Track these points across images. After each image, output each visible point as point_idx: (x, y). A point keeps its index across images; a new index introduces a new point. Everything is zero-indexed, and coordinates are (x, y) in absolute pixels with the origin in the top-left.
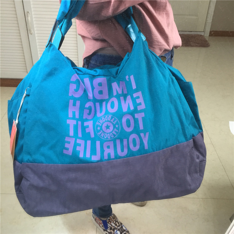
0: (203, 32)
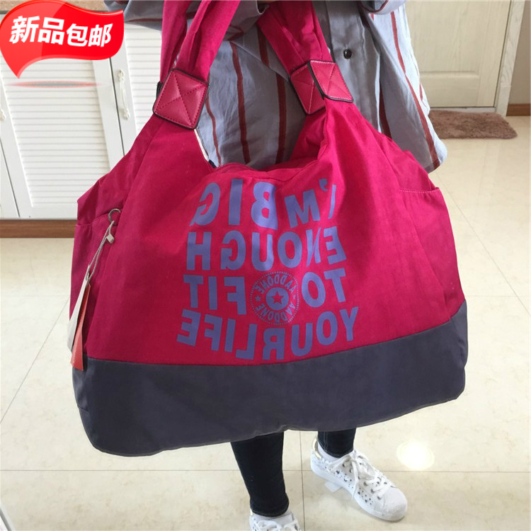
0: (493, 107)
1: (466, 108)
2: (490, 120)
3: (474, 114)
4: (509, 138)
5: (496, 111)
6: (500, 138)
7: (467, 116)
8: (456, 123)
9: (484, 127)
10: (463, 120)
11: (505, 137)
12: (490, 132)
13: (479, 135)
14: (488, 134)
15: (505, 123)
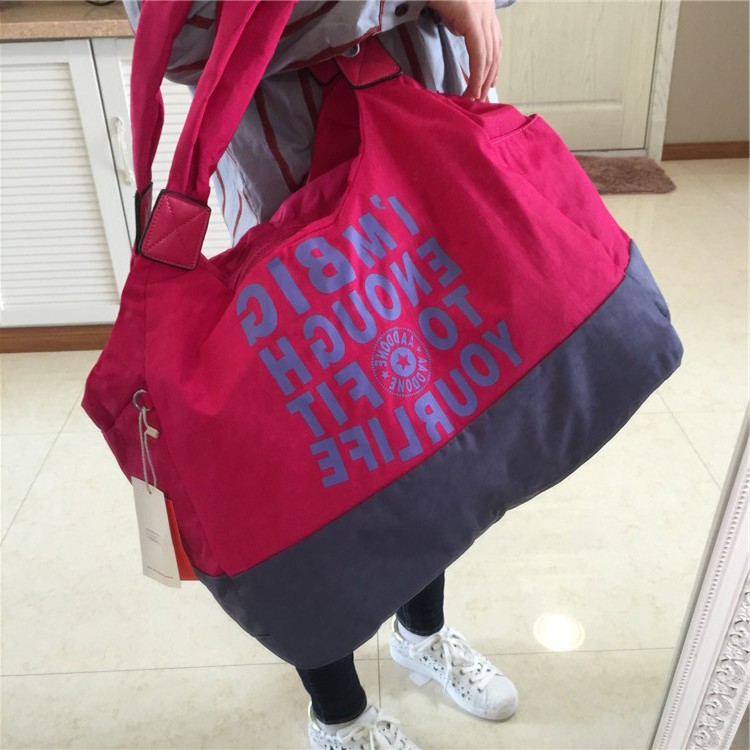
0: (644, 148)
1: (607, 150)
2: (639, 167)
3: (618, 159)
4: (664, 192)
5: (647, 153)
6: (652, 192)
7: (609, 162)
8: (594, 172)
9: (632, 178)
10: (603, 168)
11: (659, 191)
12: (639, 185)
14: (636, 187)
15: (659, 171)
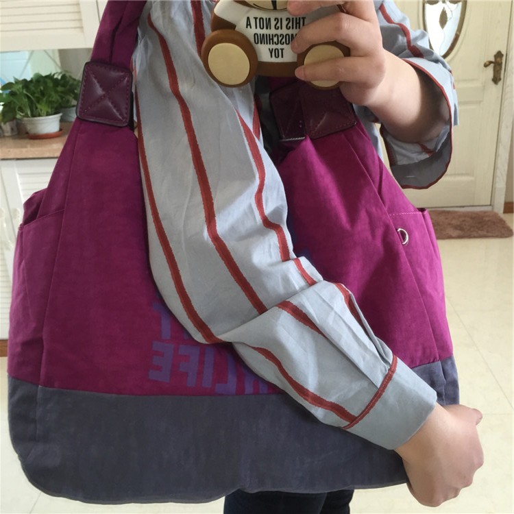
0: (490, 205)
1: (463, 207)
2: (487, 219)
3: (472, 213)
4: (506, 237)
5: (493, 209)
6: (497, 237)
7: (466, 215)
8: (454, 222)
9: (482, 227)
10: (461, 219)
11: (502, 236)
12: (488, 232)
13: (476, 235)
14: (485, 233)
15: (502, 222)
